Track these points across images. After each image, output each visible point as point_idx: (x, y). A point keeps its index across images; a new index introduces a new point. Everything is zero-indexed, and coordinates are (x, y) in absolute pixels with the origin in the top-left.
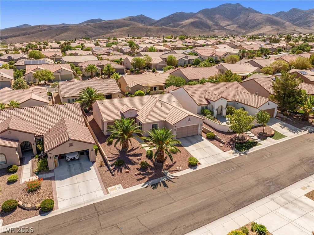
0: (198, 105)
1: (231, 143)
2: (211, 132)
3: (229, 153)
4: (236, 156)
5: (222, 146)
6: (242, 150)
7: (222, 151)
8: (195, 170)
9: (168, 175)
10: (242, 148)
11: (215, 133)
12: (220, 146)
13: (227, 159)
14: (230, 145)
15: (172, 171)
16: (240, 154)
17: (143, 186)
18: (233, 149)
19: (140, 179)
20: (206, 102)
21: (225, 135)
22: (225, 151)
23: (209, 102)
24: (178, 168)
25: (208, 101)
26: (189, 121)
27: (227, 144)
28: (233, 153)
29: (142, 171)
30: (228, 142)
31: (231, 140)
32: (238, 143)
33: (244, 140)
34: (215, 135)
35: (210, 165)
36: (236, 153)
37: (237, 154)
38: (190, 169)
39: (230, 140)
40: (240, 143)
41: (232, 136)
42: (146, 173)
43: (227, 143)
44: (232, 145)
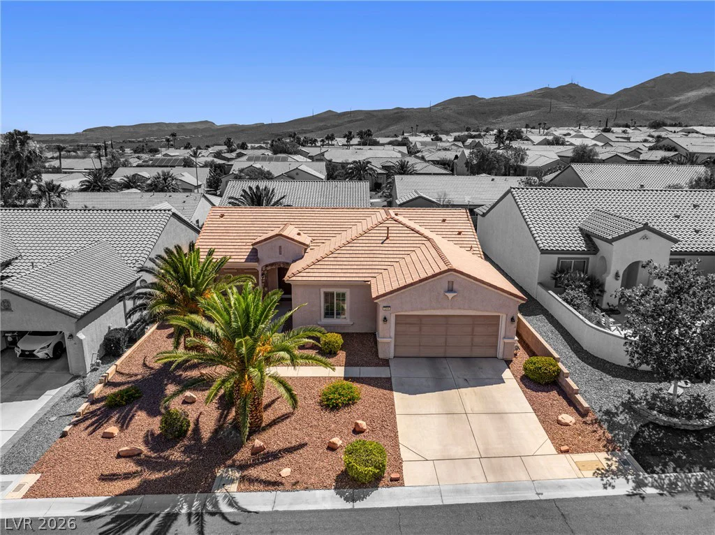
0: (544, 252)
1: (622, 418)
2: (550, 355)
3: (581, 466)
4: (610, 492)
5: (567, 425)
6: (665, 465)
7: (549, 447)
8: (349, 506)
9: (219, 494)
10: (671, 454)
11: (567, 364)
12: (559, 422)
13: (548, 495)
14: (613, 427)
15: (251, 481)
16: (640, 484)
17: (88, 509)
18: (613, 452)
19: (114, 475)
20: (581, 245)
21: (608, 378)
22: (567, 452)
23: (594, 244)
24: (286, 472)
25: (591, 241)
26: (450, 295)
27: (597, 422)
28: (602, 473)
29: (152, 449)
30: (608, 413)
31: (628, 406)
32: (657, 426)
33: (701, 416)
34: (559, 371)
35: (439, 502)
36: (621, 472)
37: (620, 481)
38: (332, 492)
39: (623, 404)
40: (669, 428)
41: (641, 390)
42: (160, 457)
43: (599, 415)
44: (621, 427)
